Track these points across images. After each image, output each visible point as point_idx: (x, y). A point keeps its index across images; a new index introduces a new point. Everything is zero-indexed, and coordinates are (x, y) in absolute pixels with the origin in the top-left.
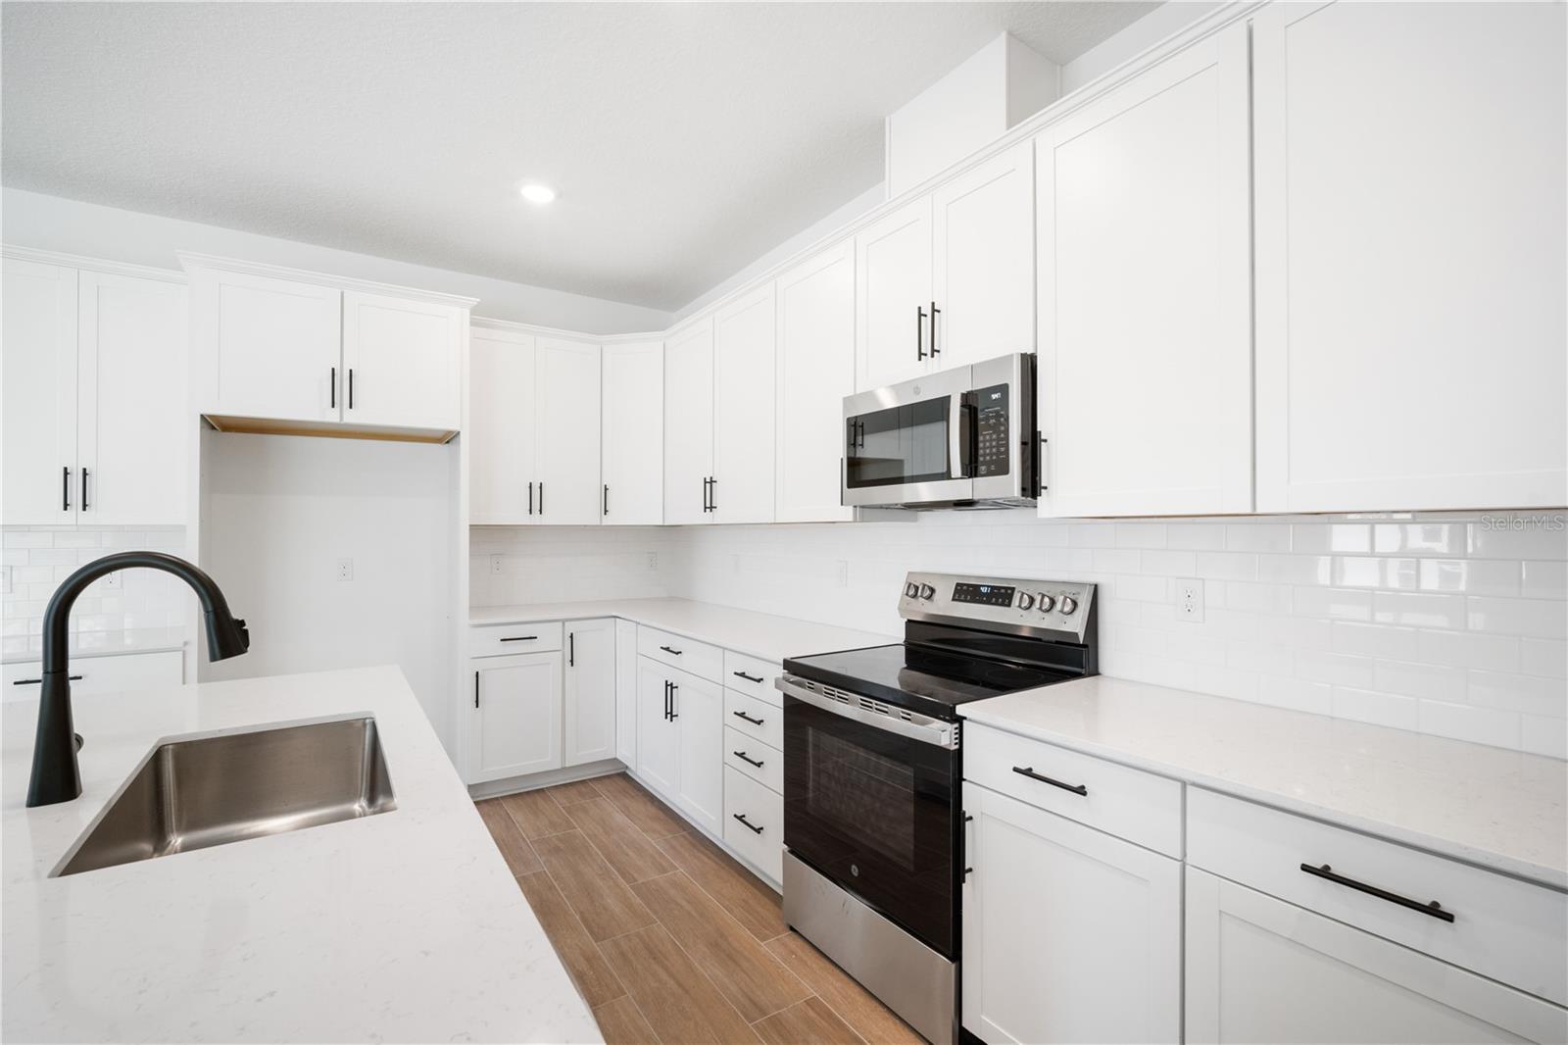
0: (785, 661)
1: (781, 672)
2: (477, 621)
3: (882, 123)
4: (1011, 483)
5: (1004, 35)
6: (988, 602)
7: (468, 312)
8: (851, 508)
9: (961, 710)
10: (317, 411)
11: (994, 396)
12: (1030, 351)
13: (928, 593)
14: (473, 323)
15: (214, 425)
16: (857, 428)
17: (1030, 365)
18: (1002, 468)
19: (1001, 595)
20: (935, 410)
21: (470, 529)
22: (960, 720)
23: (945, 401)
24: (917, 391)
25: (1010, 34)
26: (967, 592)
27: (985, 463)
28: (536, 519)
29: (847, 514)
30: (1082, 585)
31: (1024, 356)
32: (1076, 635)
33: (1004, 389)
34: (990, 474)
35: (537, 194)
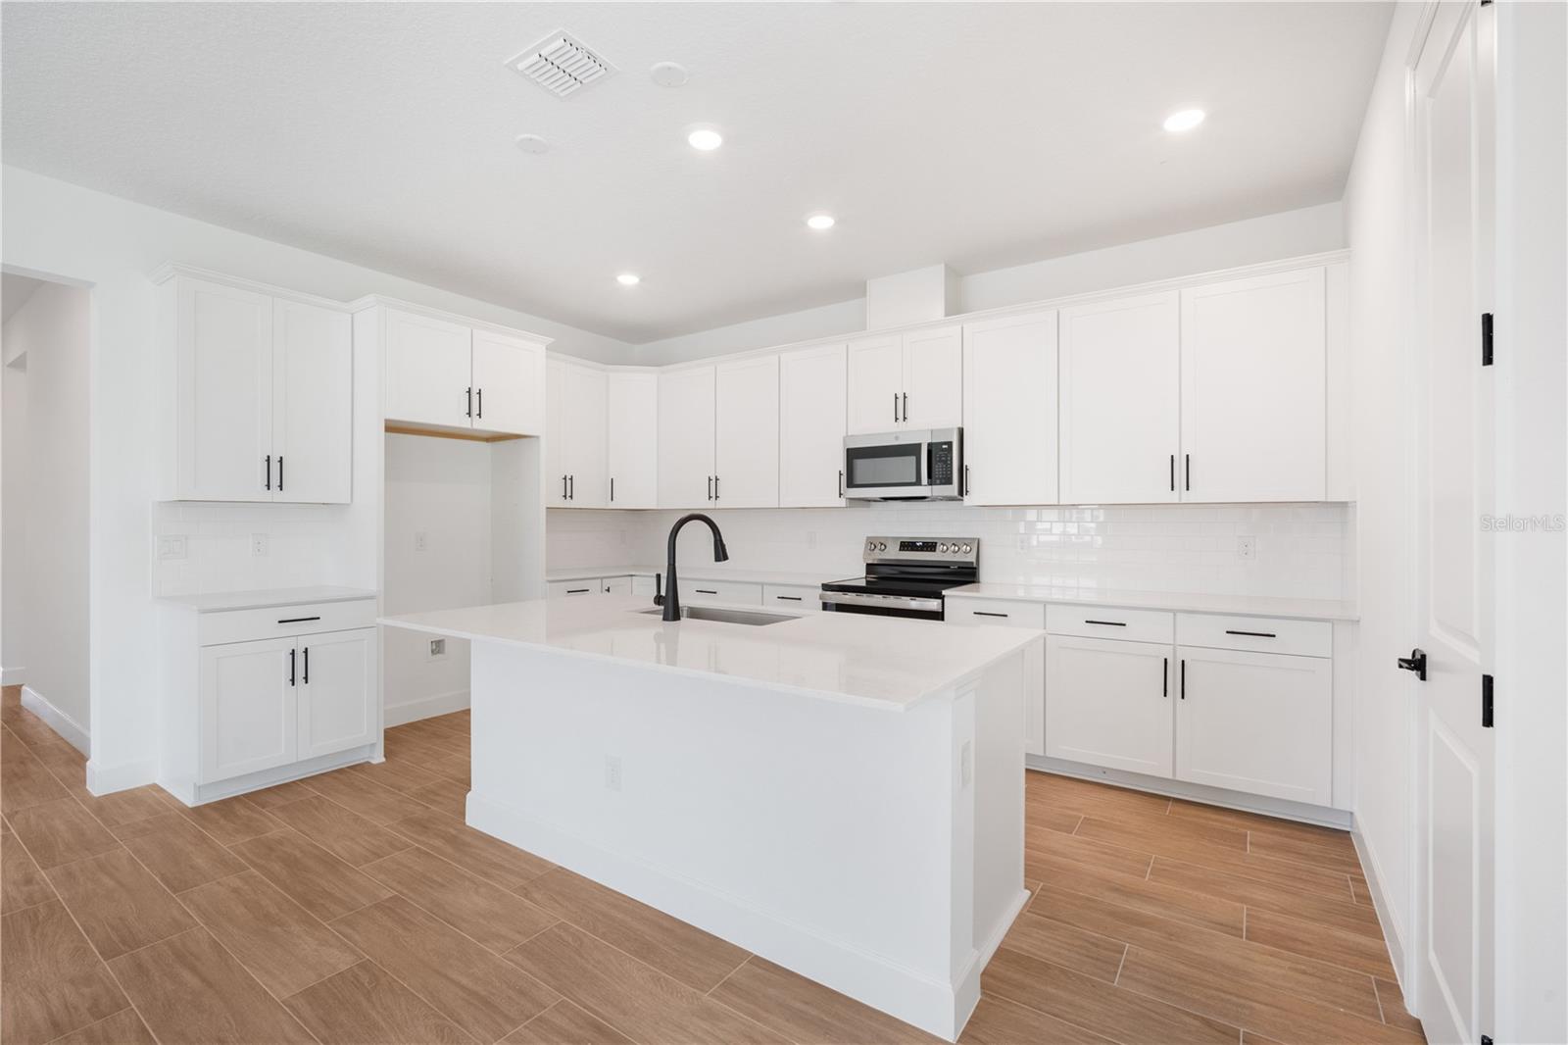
0: (823, 585)
1: (820, 591)
2: (550, 578)
3: (865, 283)
4: (952, 489)
5: (943, 265)
6: (922, 550)
7: (544, 348)
8: (844, 500)
9: (944, 592)
10: (458, 420)
11: (944, 446)
12: (960, 426)
13: (883, 547)
14: (547, 357)
15: (392, 428)
16: (853, 455)
17: (961, 432)
18: (949, 481)
19: (930, 546)
20: (912, 450)
21: (547, 512)
22: (942, 598)
23: (919, 446)
24: (897, 438)
25: (946, 265)
26: (907, 546)
27: (939, 478)
28: (568, 503)
29: (842, 502)
30: (974, 539)
31: (959, 428)
32: (972, 563)
33: (950, 444)
34: (941, 484)
35: (628, 280)
